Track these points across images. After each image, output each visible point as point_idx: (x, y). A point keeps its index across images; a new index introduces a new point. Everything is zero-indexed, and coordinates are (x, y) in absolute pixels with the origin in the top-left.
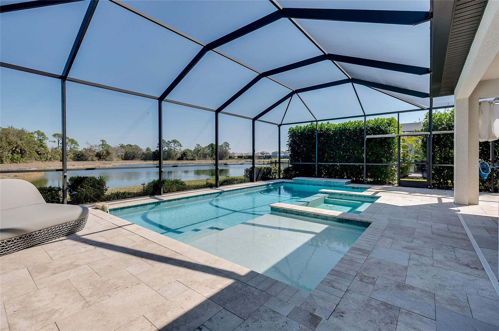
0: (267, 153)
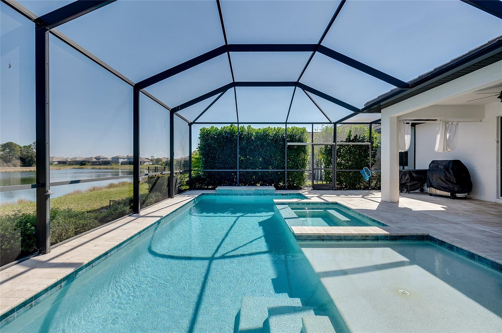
0: (104, 158)
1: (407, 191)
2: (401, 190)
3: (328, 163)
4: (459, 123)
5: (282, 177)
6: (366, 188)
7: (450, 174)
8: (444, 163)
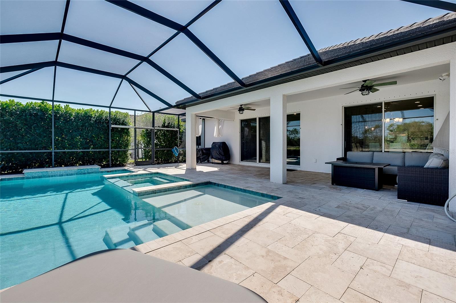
1: (200, 162)
2: (197, 162)
3: (148, 144)
4: (225, 121)
5: (106, 156)
6: (176, 162)
7: (221, 150)
8: (218, 144)
